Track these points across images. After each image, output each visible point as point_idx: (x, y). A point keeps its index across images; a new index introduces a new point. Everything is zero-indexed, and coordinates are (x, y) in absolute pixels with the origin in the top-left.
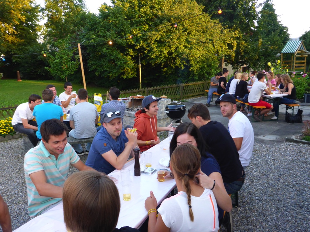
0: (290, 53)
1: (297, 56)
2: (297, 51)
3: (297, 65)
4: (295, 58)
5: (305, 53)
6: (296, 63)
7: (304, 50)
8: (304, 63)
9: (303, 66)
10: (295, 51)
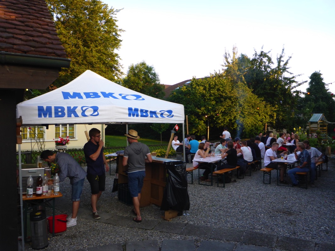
0: (315, 121)
1: (320, 124)
6: (320, 129)
7: (324, 120)
8: (325, 129)
10: (318, 121)
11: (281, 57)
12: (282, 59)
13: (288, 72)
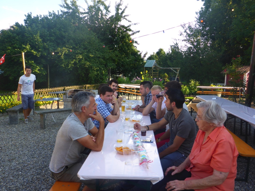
0: (150, 67)
1: (154, 69)
2: (153, 66)
3: (154, 75)
4: (152, 71)
5: (158, 67)
6: (153, 74)
7: (157, 66)
8: (157, 74)
9: (157, 76)
10: (152, 66)
11: (119, 5)
12: (120, 7)
13: (126, 19)
